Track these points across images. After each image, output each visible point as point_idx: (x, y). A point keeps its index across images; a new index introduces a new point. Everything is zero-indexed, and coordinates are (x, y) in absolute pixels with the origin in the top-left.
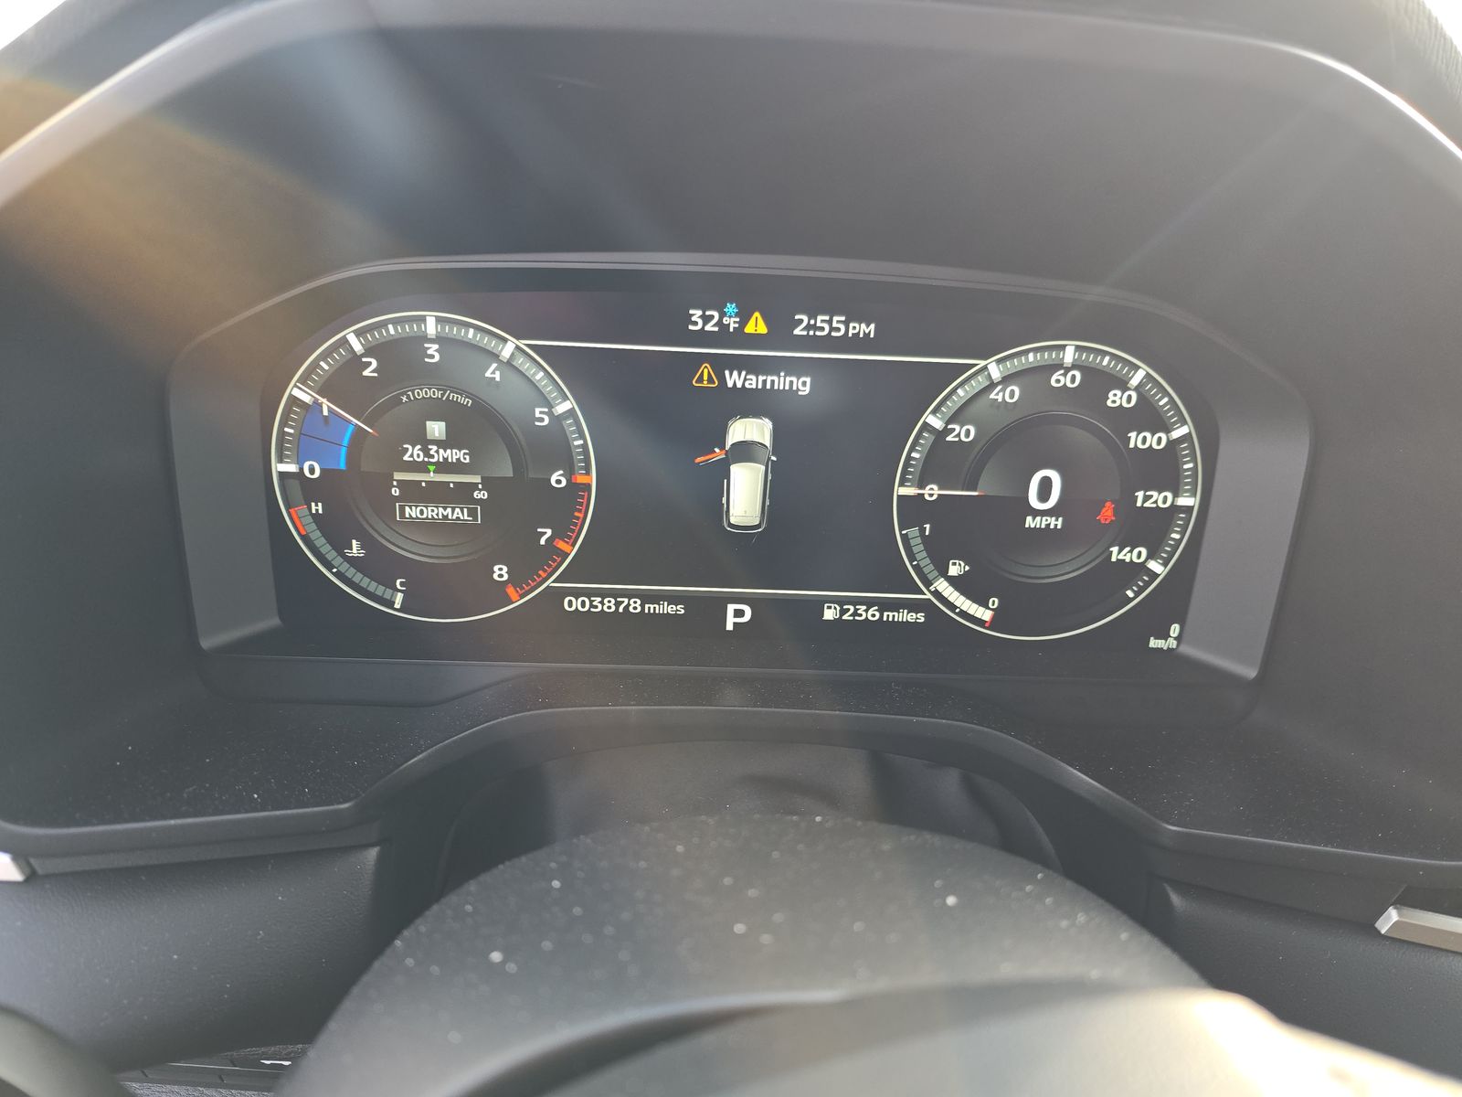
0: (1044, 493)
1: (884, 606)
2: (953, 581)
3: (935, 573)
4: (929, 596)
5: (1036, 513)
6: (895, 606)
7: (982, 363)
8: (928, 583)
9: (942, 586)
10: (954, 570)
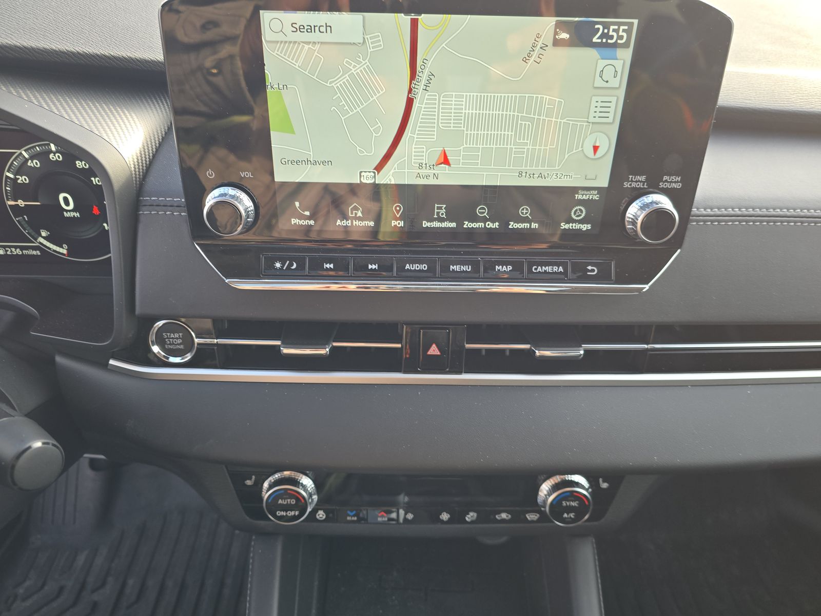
0: (67, 203)
1: (22, 248)
2: (44, 238)
3: (37, 235)
4: (38, 244)
5: (67, 211)
6: (27, 248)
7: (19, 151)
8: (36, 239)
9: (41, 240)
10: (44, 234)
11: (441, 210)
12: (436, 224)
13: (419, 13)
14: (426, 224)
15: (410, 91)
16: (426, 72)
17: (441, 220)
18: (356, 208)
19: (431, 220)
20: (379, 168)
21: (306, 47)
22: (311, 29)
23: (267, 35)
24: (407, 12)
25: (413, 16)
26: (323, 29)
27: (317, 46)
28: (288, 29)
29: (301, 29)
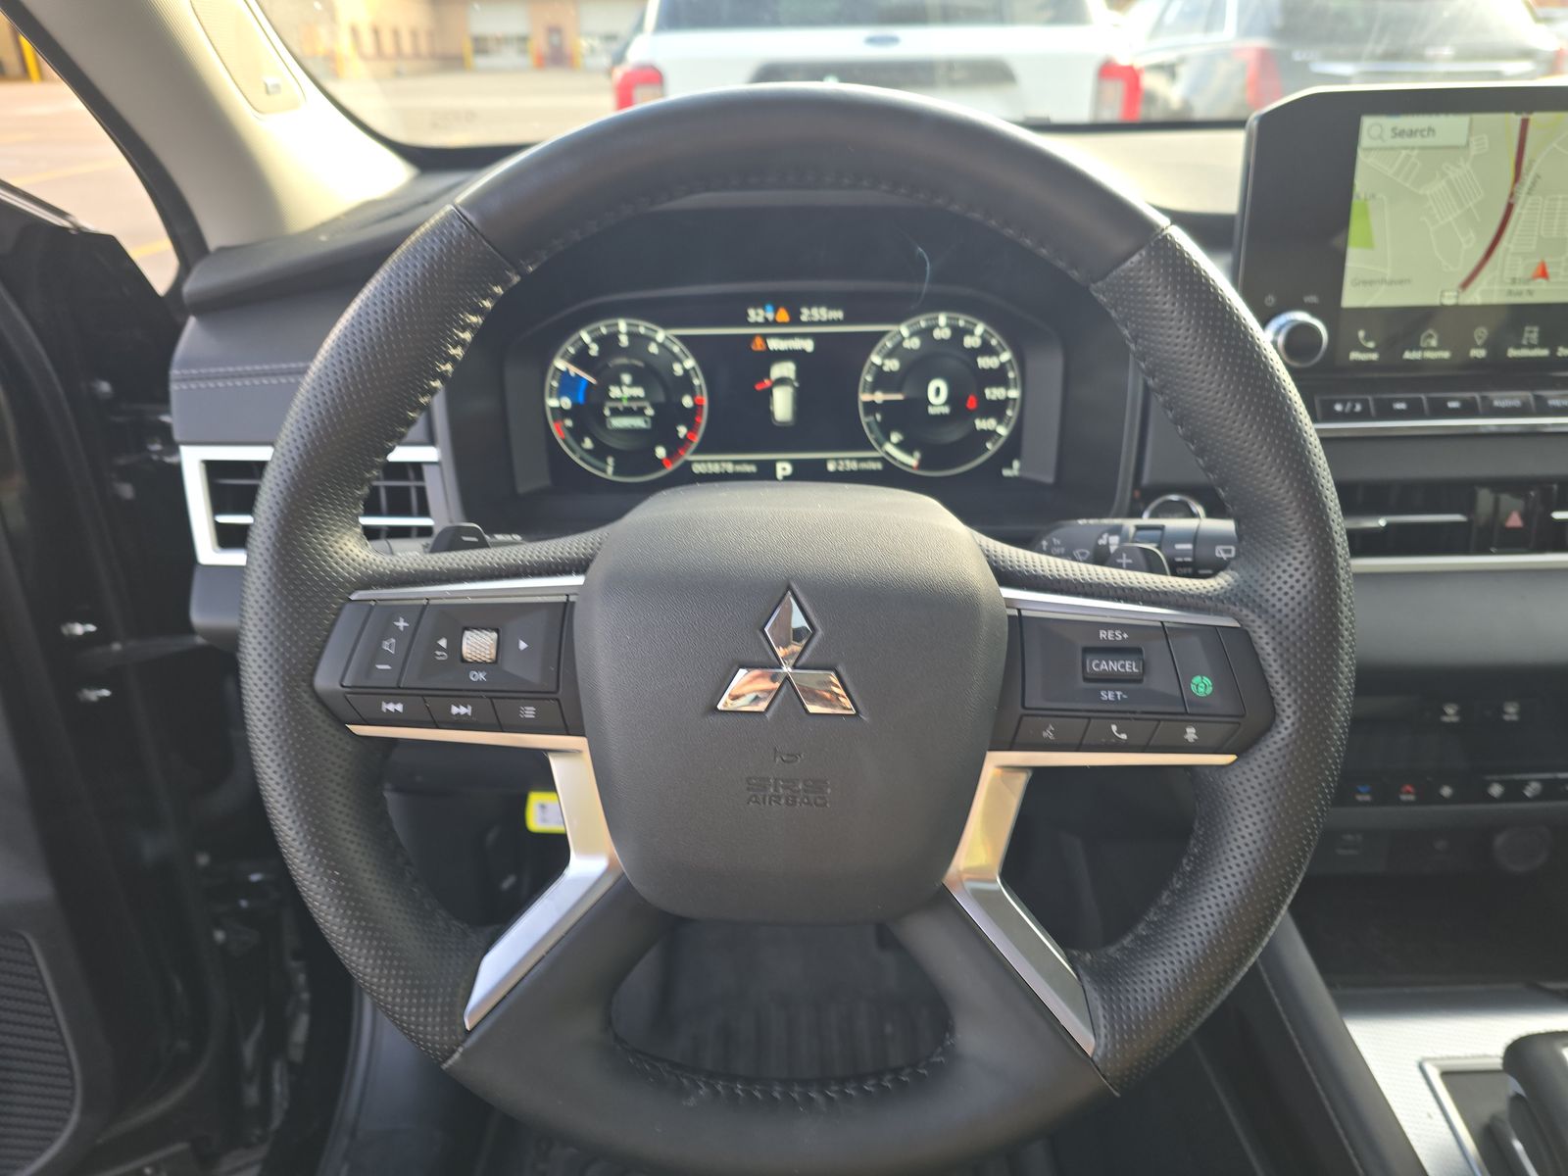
0: (938, 394)
1: (859, 460)
2: (893, 443)
3: (884, 440)
4: (882, 454)
5: (934, 405)
7: (897, 328)
8: (881, 445)
9: (888, 446)
10: (895, 438)
11: (1532, 333)
12: (1525, 353)
13: (1531, 110)
14: (1512, 353)
15: (1512, 195)
16: (1532, 174)
17: (1531, 346)
18: (1431, 336)
19: (1519, 346)
20: (1465, 285)
21: (1404, 152)
22: (1412, 133)
23: (1365, 141)
24: (1518, 111)
25: (1524, 115)
26: (1425, 133)
27: (1416, 152)
28: (1388, 133)
29: (1401, 134)
